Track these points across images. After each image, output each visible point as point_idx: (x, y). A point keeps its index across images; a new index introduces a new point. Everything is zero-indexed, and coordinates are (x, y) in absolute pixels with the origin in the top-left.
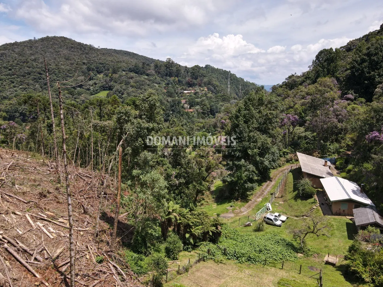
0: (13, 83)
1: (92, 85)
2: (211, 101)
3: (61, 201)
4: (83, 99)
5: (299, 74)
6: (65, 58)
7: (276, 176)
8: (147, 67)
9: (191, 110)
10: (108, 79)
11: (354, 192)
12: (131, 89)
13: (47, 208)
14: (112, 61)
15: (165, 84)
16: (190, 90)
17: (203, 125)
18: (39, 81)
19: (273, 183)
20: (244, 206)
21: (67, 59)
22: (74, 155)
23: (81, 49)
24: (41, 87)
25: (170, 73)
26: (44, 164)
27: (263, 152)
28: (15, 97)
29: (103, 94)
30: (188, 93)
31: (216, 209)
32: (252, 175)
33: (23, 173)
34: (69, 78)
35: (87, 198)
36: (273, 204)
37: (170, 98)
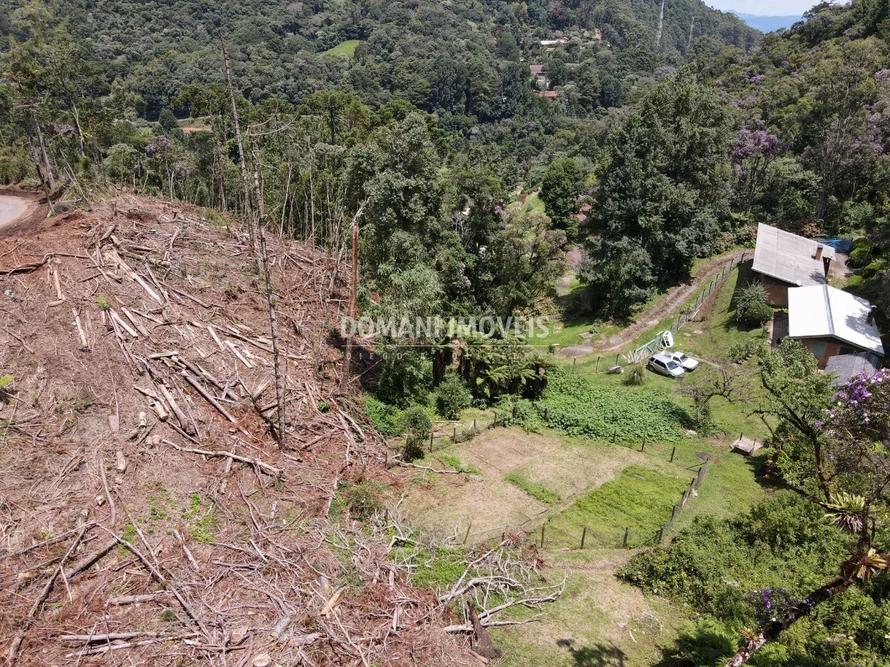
0: (149, 20)
1: (321, 27)
2: (606, 69)
3: (261, 306)
4: (301, 62)
7: (705, 273)
9: (553, 94)
11: (851, 322)
12: (411, 38)
13: (240, 317)
15: (494, 22)
16: (557, 38)
17: (574, 134)
18: (205, 15)
19: (692, 289)
20: (617, 333)
22: (281, 212)
24: (209, 32)
26: (229, 236)
27: (676, 221)
28: (156, 55)
29: (346, 50)
30: (550, 46)
31: (560, 335)
32: (642, 270)
33: (196, 253)
34: (267, 8)
35: (305, 302)
36: (678, 334)
37: (505, 61)
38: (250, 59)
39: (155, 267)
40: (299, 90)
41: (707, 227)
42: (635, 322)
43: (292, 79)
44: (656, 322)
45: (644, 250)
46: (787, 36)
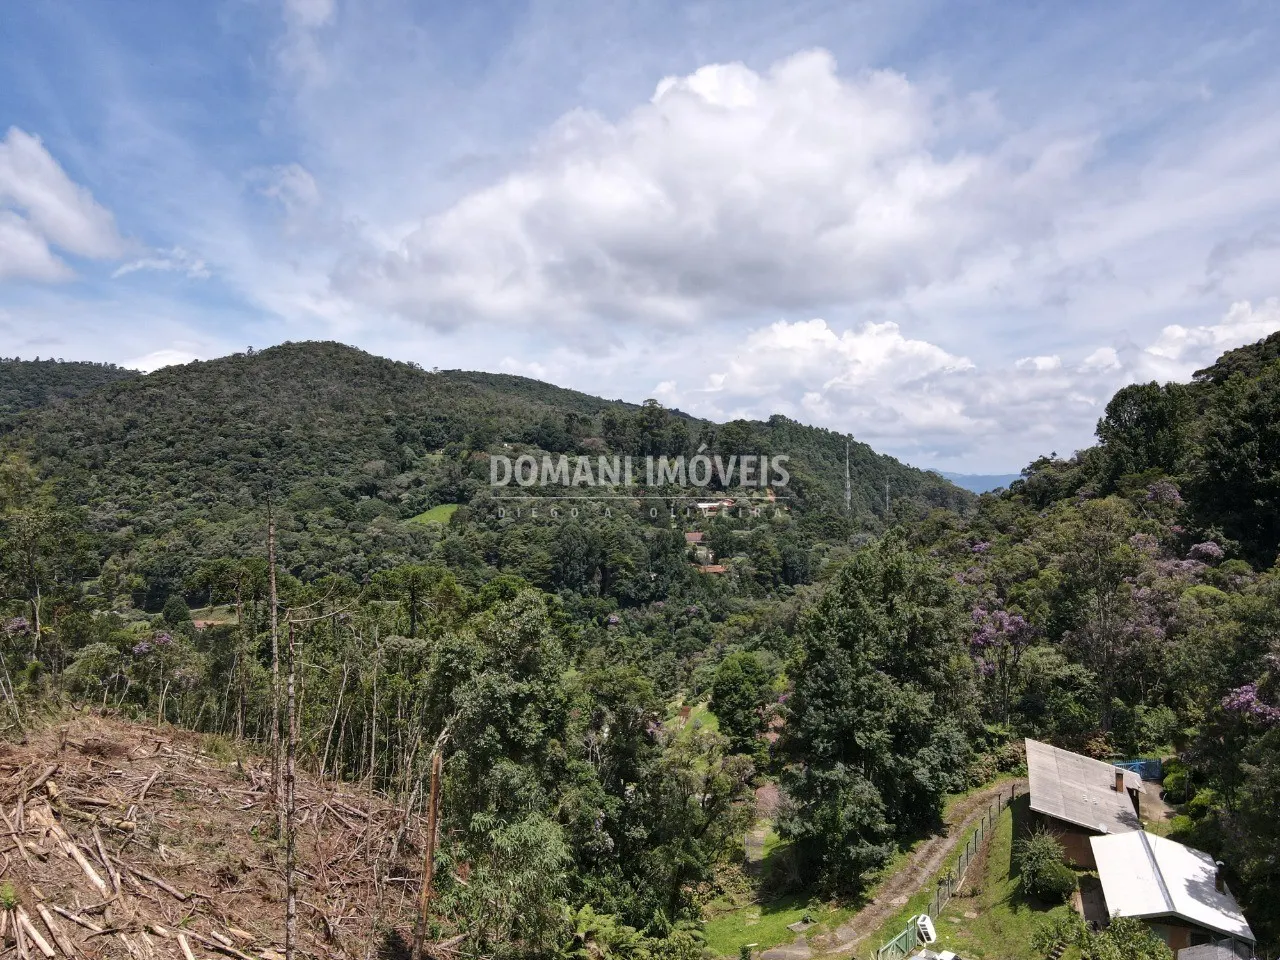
0: (175, 483)
1: (408, 488)
2: (787, 537)
3: (275, 894)
4: (376, 531)
5: (1066, 456)
6: (332, 406)
7: (964, 818)
8: (581, 428)
9: (719, 568)
10: (458, 466)
11: (1194, 889)
12: (527, 500)
13: (236, 915)
14: (473, 412)
16: (717, 500)
17: (752, 621)
18: (251, 476)
19: (950, 843)
20: (845, 920)
21: (338, 408)
22: (326, 739)
23: (382, 377)
24: (255, 496)
25: (653, 444)
26: (240, 776)
27: (909, 738)
28: (175, 526)
29: (439, 516)
30: (711, 509)
31: (759, 927)
32: (872, 815)
33: (182, 806)
34: (338, 467)
35: (349, 885)
36: (940, 918)
37: (651, 528)
38: (306, 529)
39: (108, 833)
40: (370, 567)
41: (954, 747)
42: (871, 902)
43: (362, 554)
44: (903, 900)
45: (870, 783)
46: (1007, 497)
